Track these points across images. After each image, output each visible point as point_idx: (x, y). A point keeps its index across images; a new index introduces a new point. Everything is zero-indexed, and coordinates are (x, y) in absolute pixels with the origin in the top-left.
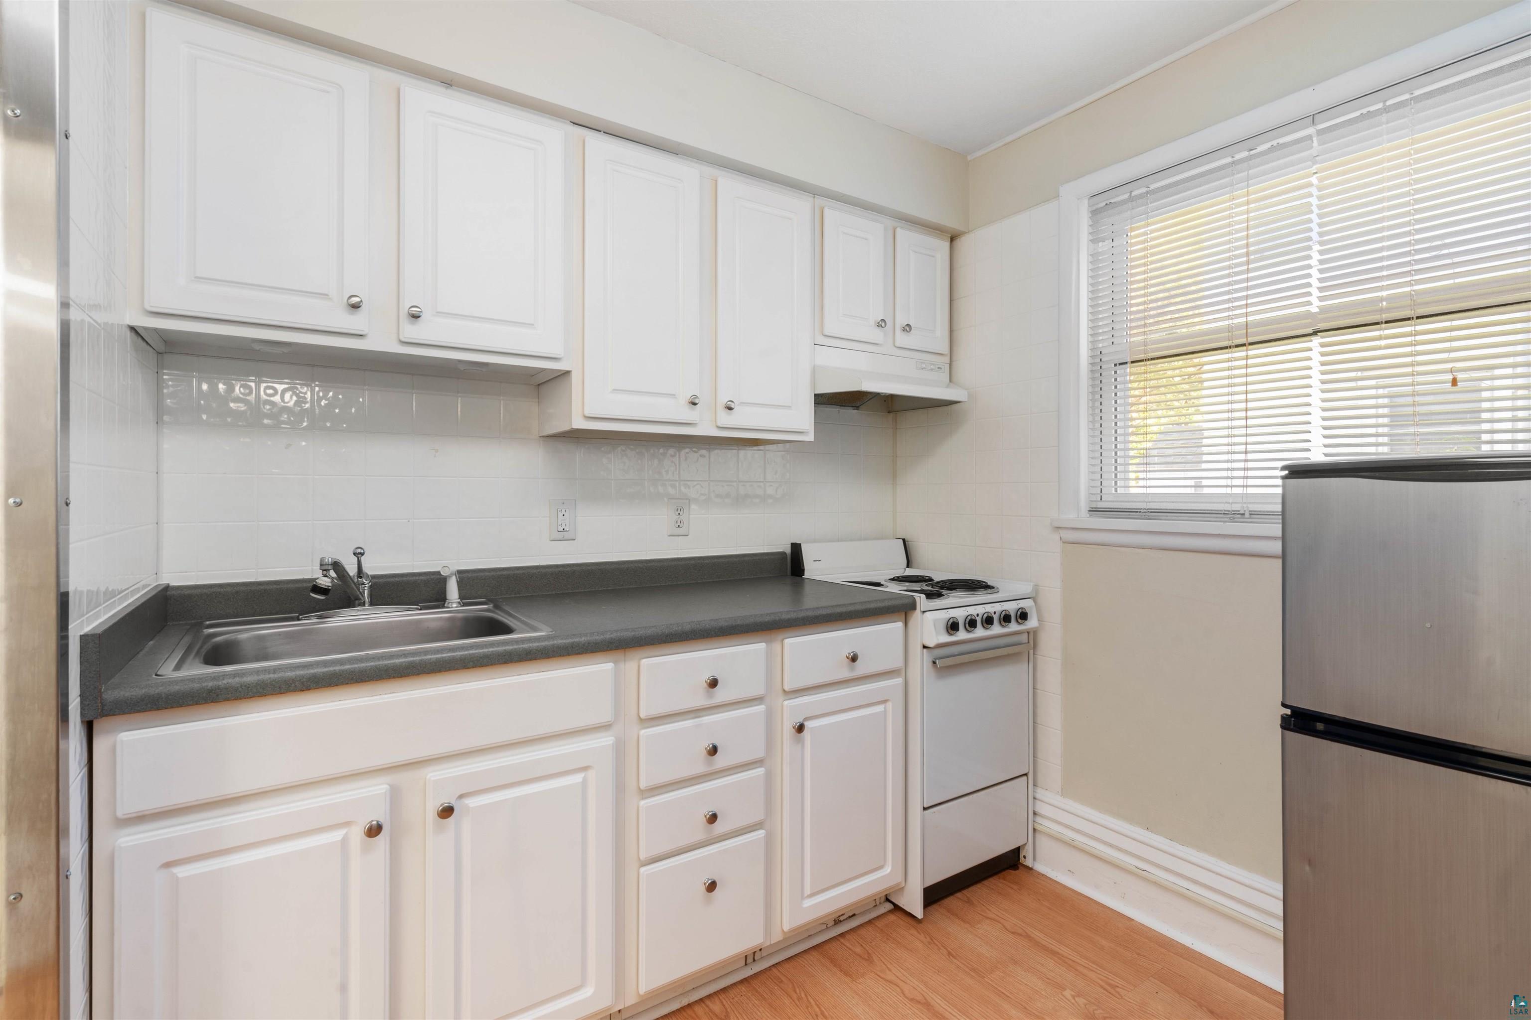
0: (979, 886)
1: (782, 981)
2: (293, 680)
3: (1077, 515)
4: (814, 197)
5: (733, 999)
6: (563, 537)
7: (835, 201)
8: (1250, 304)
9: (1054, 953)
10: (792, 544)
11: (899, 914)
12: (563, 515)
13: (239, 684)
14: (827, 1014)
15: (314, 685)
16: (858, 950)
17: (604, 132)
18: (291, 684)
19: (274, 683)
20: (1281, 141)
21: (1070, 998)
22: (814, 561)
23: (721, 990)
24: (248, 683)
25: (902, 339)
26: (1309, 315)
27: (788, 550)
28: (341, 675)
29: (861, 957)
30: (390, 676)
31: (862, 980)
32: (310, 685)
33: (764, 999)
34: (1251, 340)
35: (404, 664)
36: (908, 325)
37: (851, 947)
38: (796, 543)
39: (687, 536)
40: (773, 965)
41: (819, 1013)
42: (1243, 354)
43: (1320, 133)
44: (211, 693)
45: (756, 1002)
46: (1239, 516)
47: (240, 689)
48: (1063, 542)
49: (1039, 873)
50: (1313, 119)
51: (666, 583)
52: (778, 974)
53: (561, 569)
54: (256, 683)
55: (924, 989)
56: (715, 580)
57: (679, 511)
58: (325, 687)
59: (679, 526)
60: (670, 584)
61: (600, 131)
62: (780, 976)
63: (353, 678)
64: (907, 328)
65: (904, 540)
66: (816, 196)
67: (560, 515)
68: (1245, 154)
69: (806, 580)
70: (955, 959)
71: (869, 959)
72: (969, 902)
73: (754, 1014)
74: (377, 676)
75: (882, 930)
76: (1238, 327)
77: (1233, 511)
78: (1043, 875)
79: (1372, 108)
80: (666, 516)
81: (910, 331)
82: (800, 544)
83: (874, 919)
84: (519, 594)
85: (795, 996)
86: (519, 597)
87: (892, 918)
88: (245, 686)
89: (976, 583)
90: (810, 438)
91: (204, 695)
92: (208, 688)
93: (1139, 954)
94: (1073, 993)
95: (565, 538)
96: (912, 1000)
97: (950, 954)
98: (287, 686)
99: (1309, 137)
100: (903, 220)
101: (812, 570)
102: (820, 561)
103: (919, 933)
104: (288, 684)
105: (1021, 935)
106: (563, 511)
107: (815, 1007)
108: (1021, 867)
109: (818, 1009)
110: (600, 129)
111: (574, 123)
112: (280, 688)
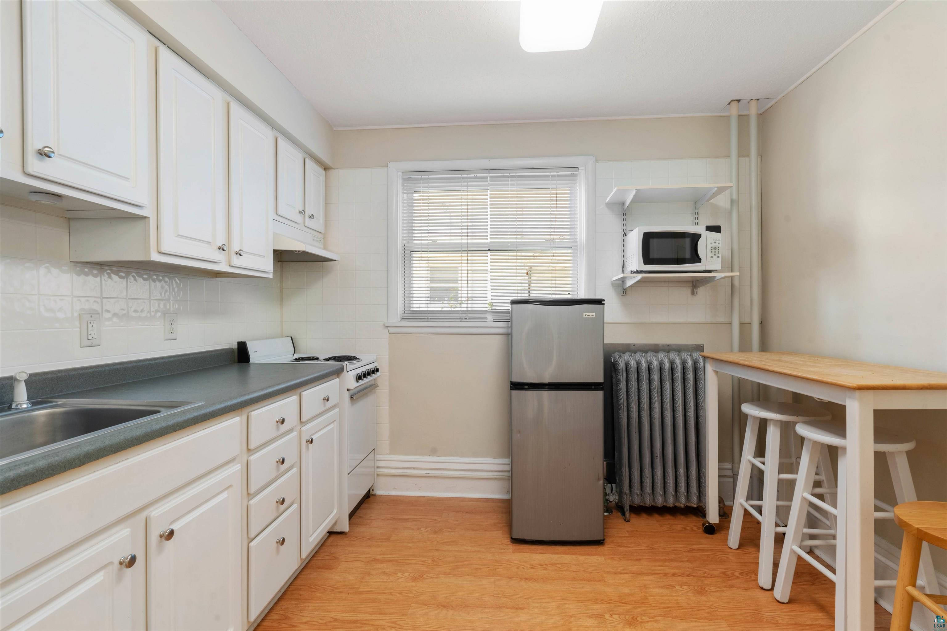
0: (359, 510)
1: (301, 589)
2: (74, 459)
3: (395, 320)
4: (272, 129)
5: (281, 609)
6: (92, 344)
7: (281, 134)
8: (469, 235)
9: (408, 519)
10: (238, 342)
11: (333, 535)
12: (92, 326)
13: (35, 470)
14: (337, 587)
15: (88, 460)
16: (327, 558)
17: (168, 47)
18: (73, 462)
19: (60, 464)
20: (478, 175)
21: (424, 530)
22: (254, 352)
23: (270, 610)
24: (41, 467)
25: (309, 222)
26: (487, 243)
27: (235, 346)
28: (105, 450)
29: (331, 559)
30: (134, 444)
31: (339, 567)
32: (85, 461)
33: (299, 599)
34: (469, 249)
35: (142, 434)
36: (312, 215)
37: (322, 558)
38: (241, 342)
39: (176, 339)
40: (289, 585)
41: (332, 588)
42: (466, 255)
43: (491, 177)
44: (14, 482)
45: (296, 603)
46: (464, 319)
47: (36, 474)
48: (389, 333)
49: (380, 495)
50: (489, 171)
51: (167, 374)
52: (295, 587)
53: (95, 369)
54: (48, 467)
55: (370, 556)
56: (196, 369)
57: (172, 322)
58: (95, 460)
59: (171, 333)
60: (169, 374)
61: (165, 45)
62: (298, 587)
63: (112, 450)
64: (311, 217)
65: (291, 337)
66: (273, 129)
67: (90, 325)
68: (466, 176)
69: (251, 364)
70: (373, 539)
71: (336, 558)
72: (360, 517)
73: (299, 607)
74: (127, 446)
75: (331, 545)
76: (464, 244)
77: (462, 317)
78: (382, 495)
79: (505, 174)
80: (163, 326)
81: (313, 218)
82: (246, 342)
83: (323, 543)
84: (61, 392)
85: (313, 590)
86: (61, 395)
87: (331, 539)
88: (40, 470)
89: (348, 357)
90: (271, 276)
91: (9, 484)
92: (11, 478)
93: (435, 506)
94: (424, 528)
95: (93, 345)
96: (368, 562)
97: (369, 539)
98: (70, 465)
99: (487, 177)
100: (307, 154)
101: (254, 358)
102: (256, 352)
103: (350, 538)
104: (70, 463)
105: (391, 519)
106: (92, 323)
107: (328, 588)
108: (371, 496)
109: (330, 588)
110: (166, 44)
111: (149, 32)
112: (65, 467)
